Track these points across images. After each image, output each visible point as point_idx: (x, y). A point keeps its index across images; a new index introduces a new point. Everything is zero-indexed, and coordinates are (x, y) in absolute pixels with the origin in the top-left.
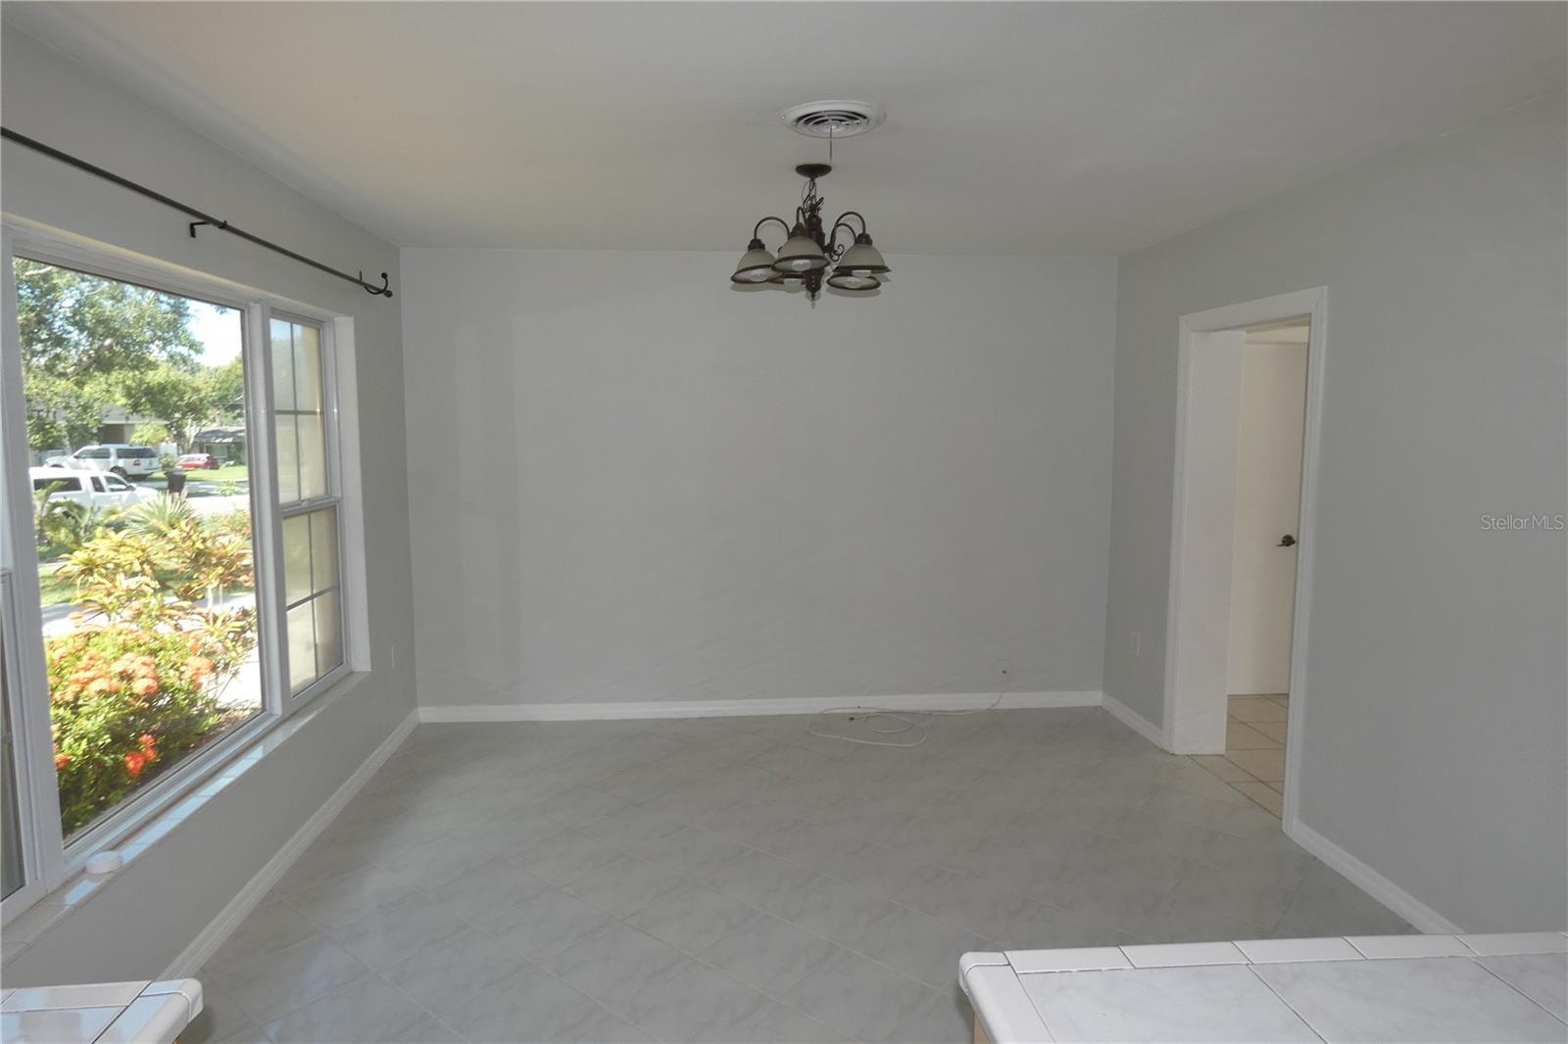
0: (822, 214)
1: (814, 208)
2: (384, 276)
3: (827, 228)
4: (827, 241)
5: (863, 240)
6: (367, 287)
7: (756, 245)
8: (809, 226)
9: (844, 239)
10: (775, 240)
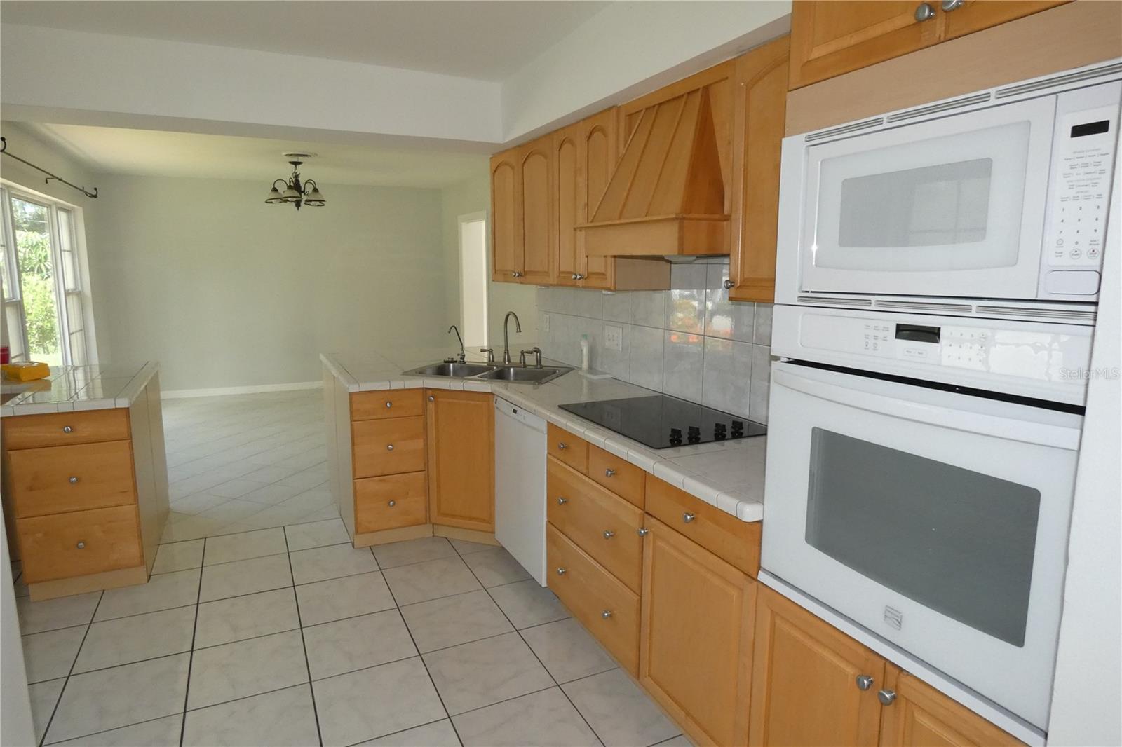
0: (300, 179)
1: (297, 177)
2: (96, 189)
3: (302, 185)
4: (302, 189)
5: (315, 190)
6: (86, 193)
7: (275, 190)
8: (296, 186)
9: (309, 189)
10: (282, 188)
